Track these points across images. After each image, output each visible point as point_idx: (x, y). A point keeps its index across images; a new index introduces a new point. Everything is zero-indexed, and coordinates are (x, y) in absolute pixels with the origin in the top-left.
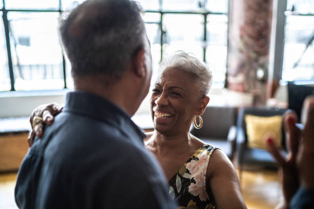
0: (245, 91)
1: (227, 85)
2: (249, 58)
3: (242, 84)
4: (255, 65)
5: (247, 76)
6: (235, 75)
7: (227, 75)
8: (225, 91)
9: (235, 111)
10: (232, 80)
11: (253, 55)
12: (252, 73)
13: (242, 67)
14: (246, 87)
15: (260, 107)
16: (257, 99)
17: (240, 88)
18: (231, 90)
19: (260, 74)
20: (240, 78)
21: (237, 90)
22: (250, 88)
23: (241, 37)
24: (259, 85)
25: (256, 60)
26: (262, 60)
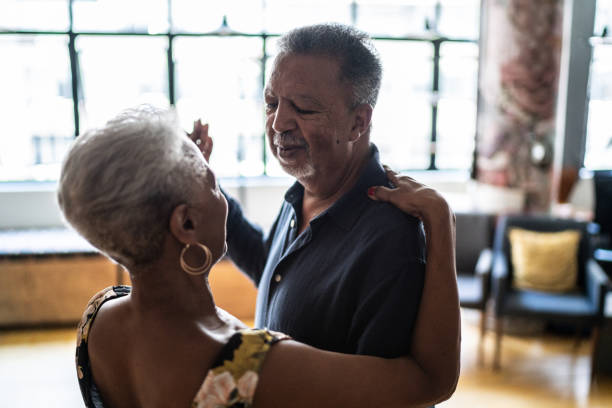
0: (509, 185)
1: (475, 173)
2: (517, 122)
3: (504, 171)
4: (528, 136)
5: (514, 158)
6: (492, 156)
7: (476, 155)
8: (473, 186)
9: (491, 221)
10: (485, 164)
11: (525, 119)
12: (523, 152)
13: (503, 141)
14: (512, 177)
15: (537, 214)
16: (531, 200)
17: (501, 178)
18: (484, 182)
19: (538, 152)
20: (501, 160)
21: (495, 183)
22: (518, 178)
23: (504, 85)
24: (535, 174)
25: (531, 128)
26: (541, 128)
